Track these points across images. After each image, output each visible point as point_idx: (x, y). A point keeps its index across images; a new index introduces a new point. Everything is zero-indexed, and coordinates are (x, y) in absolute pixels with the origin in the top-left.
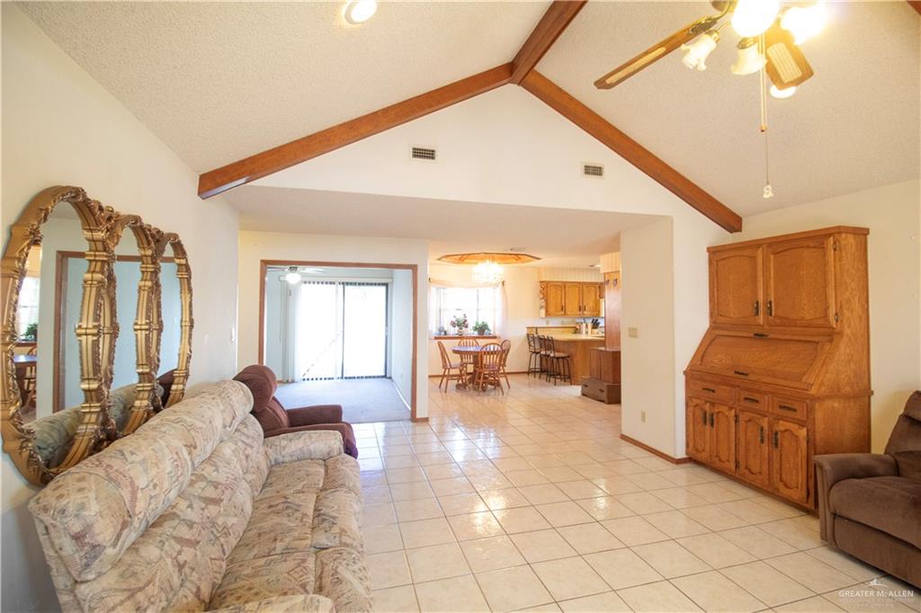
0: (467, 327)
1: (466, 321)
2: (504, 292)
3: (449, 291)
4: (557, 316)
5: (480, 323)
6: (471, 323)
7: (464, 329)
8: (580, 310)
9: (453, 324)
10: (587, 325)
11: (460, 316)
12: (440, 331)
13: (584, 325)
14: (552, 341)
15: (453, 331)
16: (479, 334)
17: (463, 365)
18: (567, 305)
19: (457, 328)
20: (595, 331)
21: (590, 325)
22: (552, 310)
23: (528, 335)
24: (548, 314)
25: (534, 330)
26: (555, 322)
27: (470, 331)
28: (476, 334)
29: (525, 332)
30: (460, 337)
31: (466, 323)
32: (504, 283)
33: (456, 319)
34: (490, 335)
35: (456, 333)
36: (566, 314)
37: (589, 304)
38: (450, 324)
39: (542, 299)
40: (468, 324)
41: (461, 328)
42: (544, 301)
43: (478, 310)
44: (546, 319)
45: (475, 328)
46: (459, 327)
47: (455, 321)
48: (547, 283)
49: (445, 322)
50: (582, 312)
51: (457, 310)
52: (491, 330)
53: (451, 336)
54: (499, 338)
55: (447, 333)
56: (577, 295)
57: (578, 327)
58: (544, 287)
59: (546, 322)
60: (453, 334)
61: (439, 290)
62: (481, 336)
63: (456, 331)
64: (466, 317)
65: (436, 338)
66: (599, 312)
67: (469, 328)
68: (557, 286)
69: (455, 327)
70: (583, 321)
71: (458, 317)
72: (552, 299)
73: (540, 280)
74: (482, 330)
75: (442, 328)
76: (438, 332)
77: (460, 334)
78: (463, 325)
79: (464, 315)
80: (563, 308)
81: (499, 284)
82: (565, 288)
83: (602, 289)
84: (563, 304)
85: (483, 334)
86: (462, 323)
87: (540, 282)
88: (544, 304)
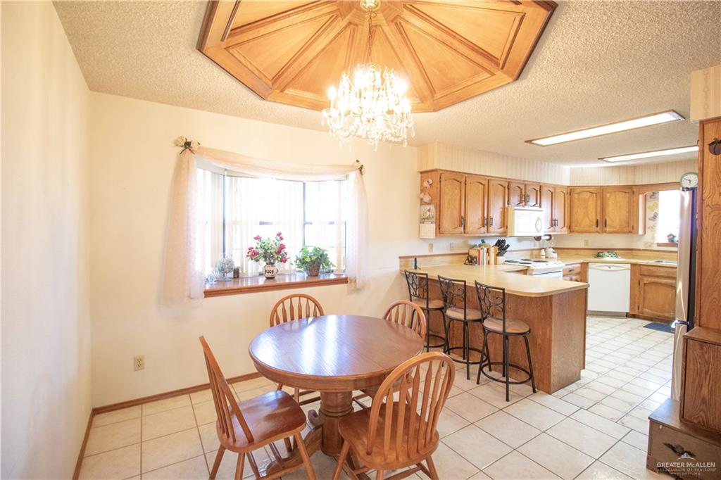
0: (283, 260)
1: (282, 247)
2: (362, 190)
4: (453, 235)
5: (310, 250)
6: (293, 252)
7: (277, 264)
8: (484, 225)
9: (254, 255)
10: (488, 252)
11: (269, 236)
12: (223, 271)
13: (485, 249)
14: (504, 295)
15: (253, 270)
16: (311, 275)
18: (468, 217)
19: (263, 263)
20: (501, 259)
21: (493, 251)
22: (447, 224)
23: (407, 275)
24: (439, 230)
25: (412, 262)
26: (442, 246)
27: (291, 269)
28: (301, 276)
29: (395, 267)
30: (272, 284)
31: (282, 252)
32: (363, 170)
33: (260, 244)
34: (332, 276)
35: (261, 274)
36: (465, 233)
37: (496, 216)
38: (245, 253)
39: (429, 204)
40: (286, 253)
41: (272, 264)
42: (432, 207)
43: (304, 224)
44: (431, 242)
45: (300, 260)
46: (266, 260)
47: (259, 247)
48: (441, 174)
49: (236, 250)
50: (484, 229)
51: (261, 223)
52: (333, 263)
53: (249, 284)
54: (351, 281)
55: (240, 275)
56: (481, 199)
57: (473, 253)
58: (431, 181)
59: (431, 246)
60: (255, 276)
61: (216, 176)
62: (315, 279)
63: (261, 270)
64: (282, 239)
65: (208, 294)
66: (507, 227)
67: (287, 263)
68: (454, 181)
69: (257, 261)
70: (481, 242)
71: (264, 238)
72: (446, 205)
73: (424, 169)
74: (315, 265)
75: (227, 266)
76: (218, 275)
77: (269, 275)
78: (276, 256)
79: (279, 234)
80: (463, 222)
81: (353, 171)
82: (466, 184)
83: (511, 190)
84: (463, 215)
85: (317, 275)
86: (273, 251)
87: (421, 173)
88: (433, 212)
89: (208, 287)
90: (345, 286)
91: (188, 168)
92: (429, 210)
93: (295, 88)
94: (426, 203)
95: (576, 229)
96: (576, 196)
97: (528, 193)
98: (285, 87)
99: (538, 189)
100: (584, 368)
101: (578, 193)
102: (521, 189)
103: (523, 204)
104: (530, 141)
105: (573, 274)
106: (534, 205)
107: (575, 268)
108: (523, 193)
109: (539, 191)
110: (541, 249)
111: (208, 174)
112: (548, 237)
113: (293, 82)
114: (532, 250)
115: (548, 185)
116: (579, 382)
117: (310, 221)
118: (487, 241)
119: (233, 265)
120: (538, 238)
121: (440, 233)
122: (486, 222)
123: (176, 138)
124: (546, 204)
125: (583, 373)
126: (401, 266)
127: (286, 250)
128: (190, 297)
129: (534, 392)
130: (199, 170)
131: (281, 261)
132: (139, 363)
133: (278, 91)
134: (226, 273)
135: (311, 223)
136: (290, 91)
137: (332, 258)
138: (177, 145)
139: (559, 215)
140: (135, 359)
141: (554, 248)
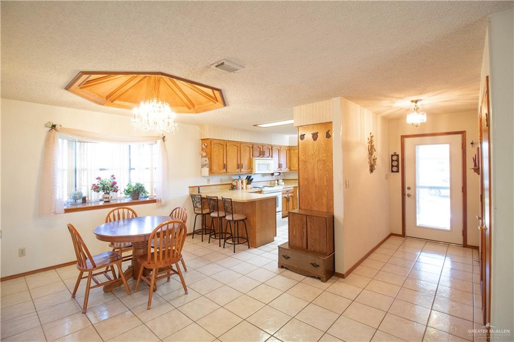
0: (116, 191)
1: (115, 183)
2: (165, 149)
3: (89, 147)
4: (219, 174)
5: (134, 185)
6: (122, 186)
7: (112, 193)
8: (238, 168)
9: (96, 188)
10: (242, 182)
11: (106, 178)
12: (75, 199)
13: (240, 181)
15: (96, 197)
16: (133, 199)
17: (115, 257)
18: (228, 164)
19: (102, 193)
20: (249, 186)
21: (245, 182)
22: (215, 168)
23: (192, 196)
25: (197, 189)
26: (215, 180)
27: (121, 196)
28: (128, 200)
29: (187, 193)
30: (107, 204)
31: (115, 186)
32: (165, 139)
33: (100, 181)
34: (148, 199)
35: (101, 200)
36: (226, 172)
37: (245, 163)
38: (90, 187)
39: (205, 157)
40: (117, 187)
41: (108, 193)
42: (207, 159)
43: (130, 170)
44: (208, 178)
45: (127, 191)
46: (104, 191)
47: (99, 183)
48: (211, 141)
49: (84, 186)
50: (239, 170)
51: (101, 170)
52: (148, 192)
53: (93, 205)
54: (158, 201)
55: (87, 201)
56: (236, 154)
57: (234, 183)
58: (206, 145)
59: (209, 180)
60: (96, 201)
61: (71, 142)
62: (136, 201)
63: (101, 197)
64: (114, 178)
65: (67, 211)
66: (252, 169)
67: (118, 192)
68: (220, 145)
69: (98, 192)
70: (238, 177)
71: (103, 178)
72: (215, 157)
73: (202, 138)
74: (136, 193)
75: (78, 196)
76: (72, 201)
77: (106, 200)
78: (110, 189)
79: (113, 176)
80: (225, 167)
81: (159, 139)
82: (226, 146)
83: (254, 149)
84: (225, 163)
85: (138, 199)
86: (108, 186)
87: (202, 140)
88: (208, 162)
89: (65, 207)
90: (155, 204)
91: (54, 140)
92: (206, 161)
93: (120, 101)
94: (204, 157)
95: (293, 169)
96: (292, 151)
97: (264, 150)
98: (114, 101)
99: (270, 148)
100: (276, 236)
101: (293, 150)
102: (260, 148)
103: (262, 156)
104: (256, 125)
105: (289, 193)
106: (268, 157)
107: (290, 190)
108: (261, 150)
109: (271, 148)
110: (275, 180)
111: (66, 141)
112: (278, 174)
113: (118, 98)
114: (271, 181)
115: (275, 146)
116: (273, 242)
117: (133, 168)
118: (242, 177)
119: (82, 194)
120: (272, 174)
121: (211, 173)
122: (239, 166)
123: (46, 123)
124: (275, 155)
125: (275, 238)
126: (190, 192)
127: (117, 185)
128: (55, 213)
129: (249, 248)
130: (59, 139)
131: (114, 191)
132: (22, 252)
133: (110, 102)
134: (77, 199)
135: (134, 169)
136: (117, 102)
137: (147, 188)
138: (47, 127)
139: (283, 161)
140: (19, 249)
141: (283, 180)
